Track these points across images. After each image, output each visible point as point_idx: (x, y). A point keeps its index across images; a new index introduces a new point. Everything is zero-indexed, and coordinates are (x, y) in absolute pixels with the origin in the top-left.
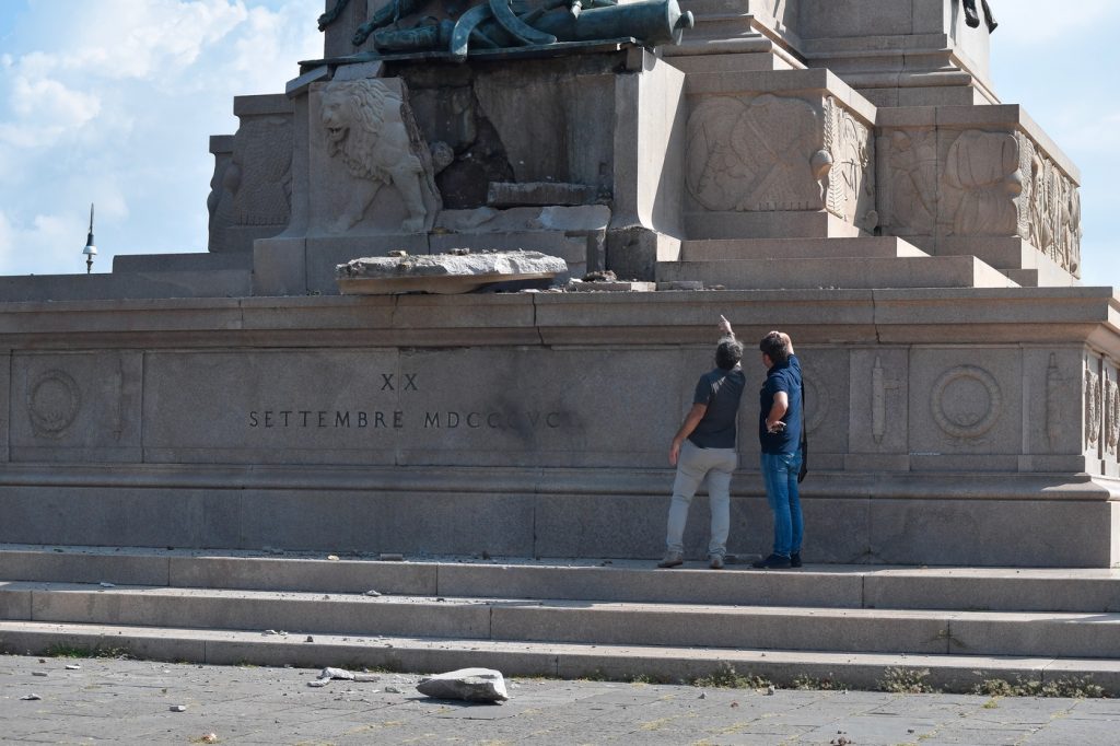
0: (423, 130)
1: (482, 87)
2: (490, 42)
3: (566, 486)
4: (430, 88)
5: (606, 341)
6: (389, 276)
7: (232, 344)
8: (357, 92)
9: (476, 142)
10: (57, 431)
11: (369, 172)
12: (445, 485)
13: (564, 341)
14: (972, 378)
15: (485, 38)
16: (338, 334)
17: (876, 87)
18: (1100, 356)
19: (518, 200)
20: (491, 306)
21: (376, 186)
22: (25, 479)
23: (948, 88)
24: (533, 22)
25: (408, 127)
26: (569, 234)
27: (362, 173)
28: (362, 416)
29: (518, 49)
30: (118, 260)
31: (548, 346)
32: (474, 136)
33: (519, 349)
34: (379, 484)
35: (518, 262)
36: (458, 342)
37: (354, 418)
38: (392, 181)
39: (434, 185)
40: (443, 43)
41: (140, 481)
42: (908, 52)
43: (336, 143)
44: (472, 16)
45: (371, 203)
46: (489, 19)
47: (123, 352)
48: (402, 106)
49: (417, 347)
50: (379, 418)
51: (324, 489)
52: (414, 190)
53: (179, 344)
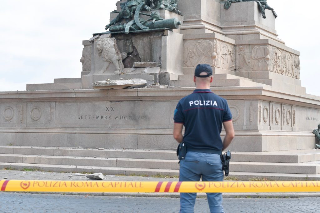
0: (119, 49)
1: (133, 39)
2: (135, 29)
3: (144, 133)
4: (122, 39)
5: (154, 99)
6: (104, 85)
7: (74, 100)
8: (104, 41)
9: (133, 52)
10: (37, 120)
11: (107, 60)
12: (119, 132)
13: (145, 100)
14: (233, 108)
15: (133, 28)
16: (96, 98)
17: (237, 34)
18: (269, 102)
19: (140, 66)
20: (129, 92)
21: (109, 63)
22: (29, 131)
23: (254, 35)
24: (144, 24)
25: (116, 49)
26: (151, 74)
27: (106, 60)
28: (102, 117)
29: (140, 31)
30: (55, 80)
31: (142, 101)
32: (132, 51)
33: (136, 101)
34: (105, 132)
35: (134, 81)
36: (122, 100)
37: (100, 117)
38: (112, 62)
39: (122, 63)
40: (124, 29)
41: (54, 131)
42: (246, 25)
43: (100, 53)
44: (131, 23)
45: (108, 67)
46: (135, 24)
47: (51, 102)
48: (114, 45)
49: (114, 101)
50: (106, 117)
51: (93, 133)
52: (117, 64)
53: (63, 100)
